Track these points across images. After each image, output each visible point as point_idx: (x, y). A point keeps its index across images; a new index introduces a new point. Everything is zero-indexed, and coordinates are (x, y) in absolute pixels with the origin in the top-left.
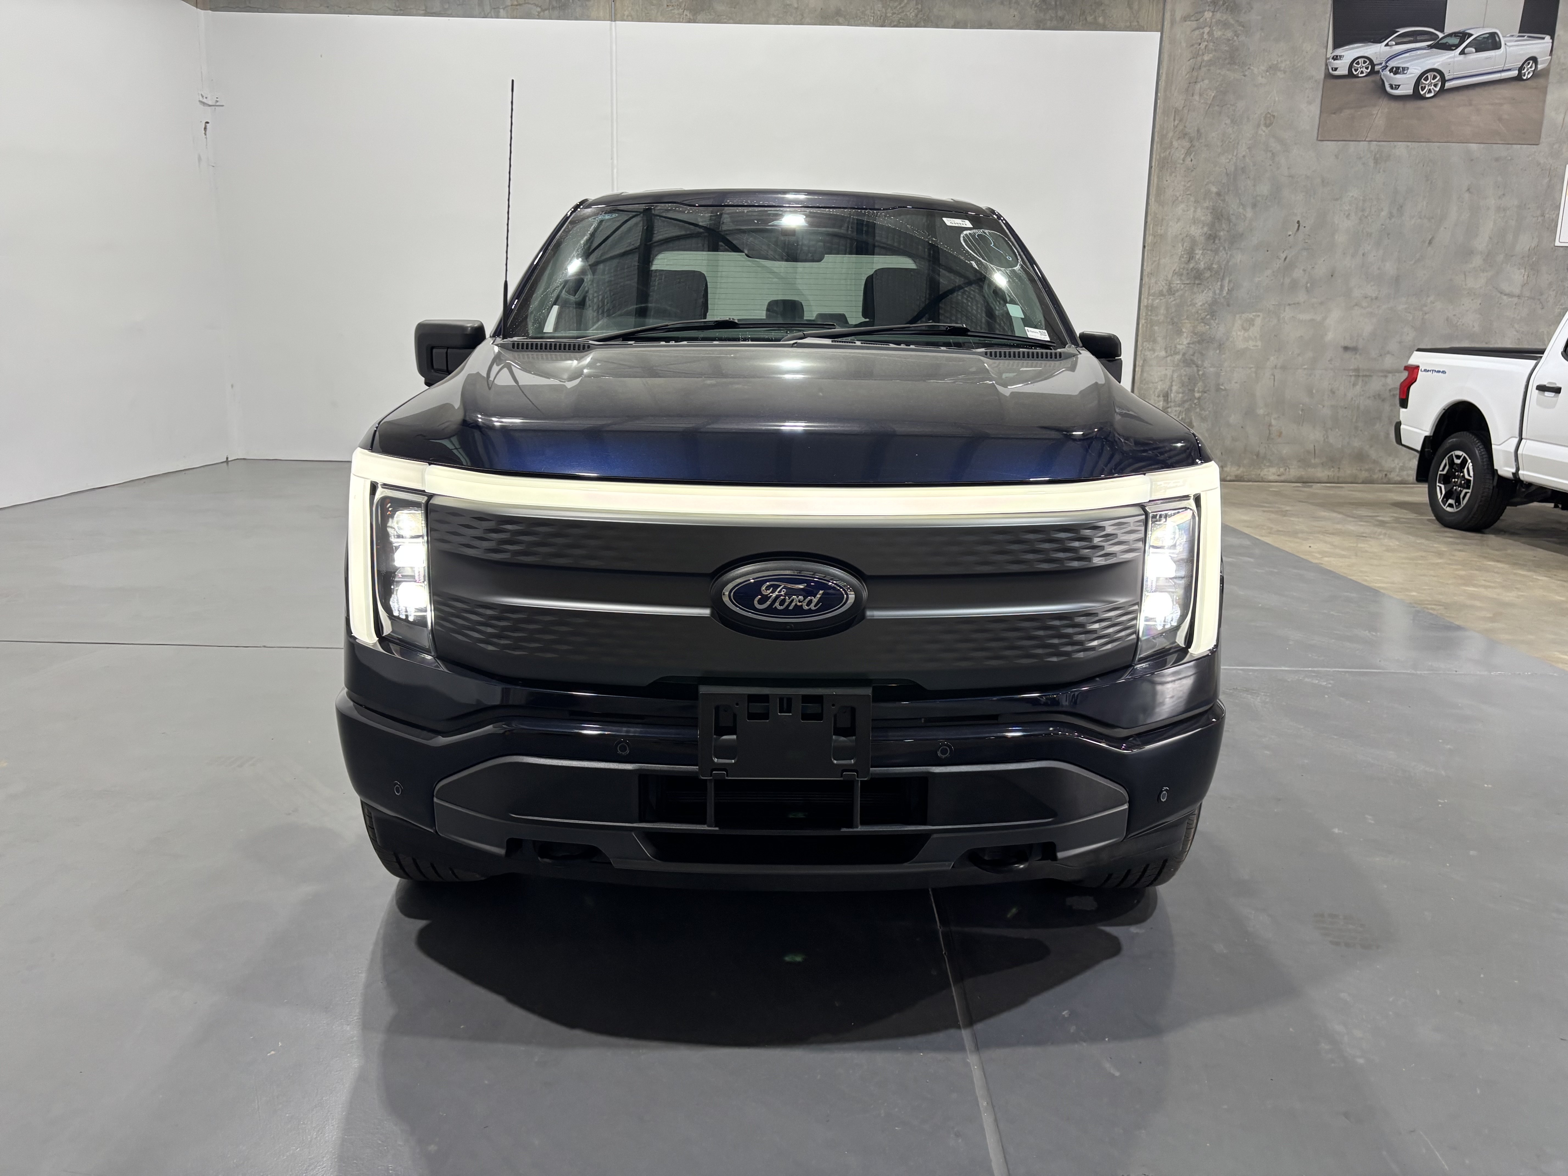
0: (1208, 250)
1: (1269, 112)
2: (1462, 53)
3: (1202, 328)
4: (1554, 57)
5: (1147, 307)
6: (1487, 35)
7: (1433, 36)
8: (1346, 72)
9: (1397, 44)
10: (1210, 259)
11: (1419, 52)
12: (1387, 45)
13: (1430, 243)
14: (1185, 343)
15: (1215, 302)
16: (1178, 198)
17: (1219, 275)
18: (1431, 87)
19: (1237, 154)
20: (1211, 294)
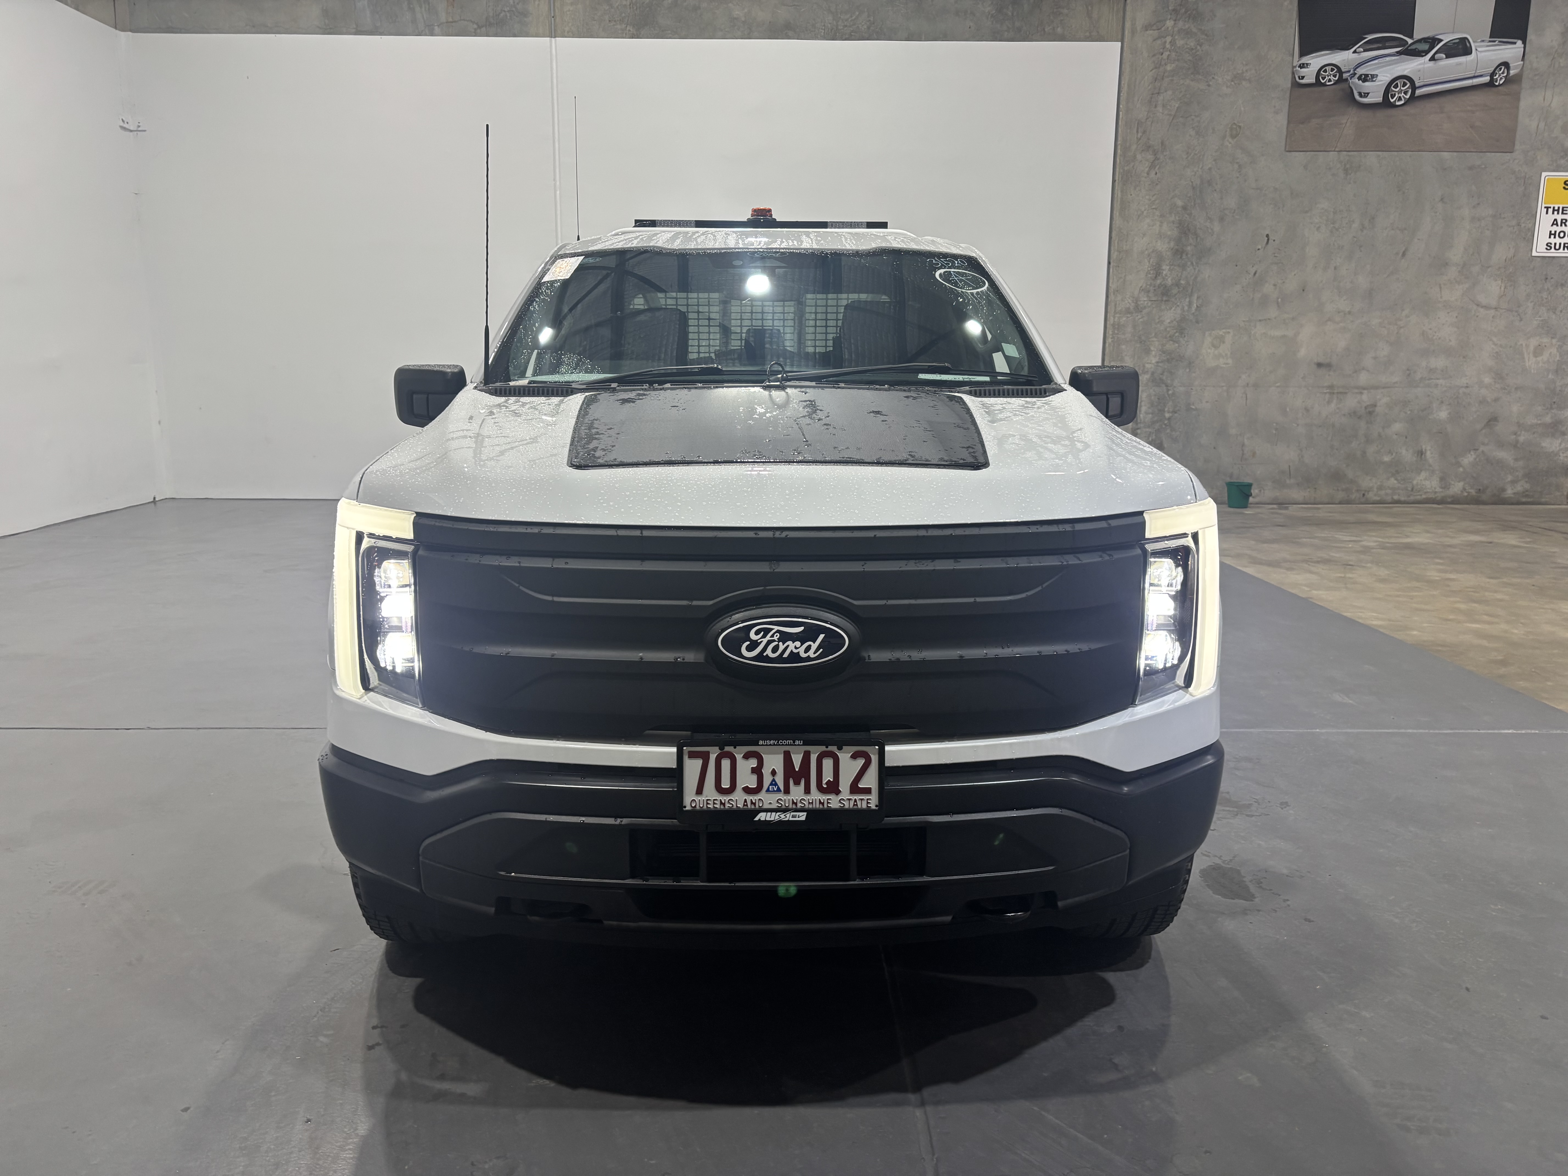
0: (1175, 266)
1: (1234, 123)
2: (1433, 59)
3: (1170, 346)
4: (1527, 62)
5: (1113, 325)
6: (1458, 41)
7: (1403, 43)
8: (1313, 81)
9: (1365, 51)
10: (1177, 275)
11: (1388, 59)
12: (1355, 52)
13: (1404, 254)
14: (1154, 361)
15: (1183, 319)
16: (1143, 212)
17: (1187, 291)
18: (1400, 95)
19: (1202, 167)
20: (1179, 311)
